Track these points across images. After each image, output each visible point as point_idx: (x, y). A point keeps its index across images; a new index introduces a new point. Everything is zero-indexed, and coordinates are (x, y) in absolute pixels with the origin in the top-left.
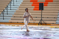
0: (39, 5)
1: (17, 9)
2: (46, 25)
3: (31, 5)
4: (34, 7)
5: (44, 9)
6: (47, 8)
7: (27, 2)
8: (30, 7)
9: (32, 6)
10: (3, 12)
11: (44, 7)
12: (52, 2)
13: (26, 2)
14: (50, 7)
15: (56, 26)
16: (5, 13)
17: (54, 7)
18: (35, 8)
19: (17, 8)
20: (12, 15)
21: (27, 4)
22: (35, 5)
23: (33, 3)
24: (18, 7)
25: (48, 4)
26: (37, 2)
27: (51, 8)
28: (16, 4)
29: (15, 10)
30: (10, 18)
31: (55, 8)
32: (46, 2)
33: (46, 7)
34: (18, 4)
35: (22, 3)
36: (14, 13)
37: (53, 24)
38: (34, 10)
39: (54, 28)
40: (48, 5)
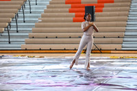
0: (84, 9)
1: (37, 19)
2: (101, 53)
3: (68, 9)
4: (74, 14)
5: (96, 18)
6: (101, 16)
7: (58, 3)
8: (65, 14)
9: (70, 12)
10: (7, 27)
11: (96, 14)
12: (113, 2)
13: (56, 5)
14: (108, 13)
15: (122, 55)
16: (12, 29)
17: (117, 13)
18: (76, 16)
19: (37, 17)
20: (27, 34)
21: (59, 10)
22: (76, 9)
23: (72, 7)
24: (40, 15)
25: (103, 7)
26: (80, 3)
27: (110, 16)
28: (34, 10)
29: (34, 22)
30: (23, 40)
31: (119, 15)
32: (98, 2)
33: (100, 13)
34: (39, 8)
35: (48, 7)
36: (31, 29)
37: (116, 50)
38: (74, 21)
39: (118, 59)
40: (104, 9)
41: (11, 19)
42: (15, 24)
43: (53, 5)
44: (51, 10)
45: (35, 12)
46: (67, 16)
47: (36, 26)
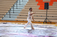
0: (44, 4)
1: (23, 8)
3: (37, 4)
4: (39, 6)
5: (49, 8)
10: (9, 11)
11: (49, 6)
14: (55, 6)
16: (11, 12)
18: (40, 7)
20: (18, 14)
21: (33, 4)
22: (40, 4)
23: (39, 3)
24: (24, 6)
25: (53, 3)
26: (42, 1)
32: (51, 1)
33: (51, 6)
35: (28, 3)
36: (20, 12)
38: (39, 9)
40: (53, 4)
41: (11, 7)
42: (13, 9)
43: (30, 2)
44: (29, 4)
45: (22, 5)
46: (36, 7)
47: (22, 11)
